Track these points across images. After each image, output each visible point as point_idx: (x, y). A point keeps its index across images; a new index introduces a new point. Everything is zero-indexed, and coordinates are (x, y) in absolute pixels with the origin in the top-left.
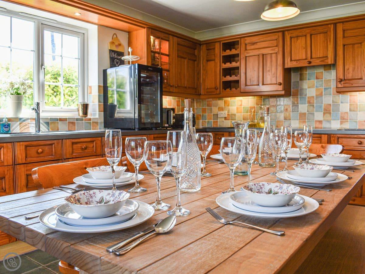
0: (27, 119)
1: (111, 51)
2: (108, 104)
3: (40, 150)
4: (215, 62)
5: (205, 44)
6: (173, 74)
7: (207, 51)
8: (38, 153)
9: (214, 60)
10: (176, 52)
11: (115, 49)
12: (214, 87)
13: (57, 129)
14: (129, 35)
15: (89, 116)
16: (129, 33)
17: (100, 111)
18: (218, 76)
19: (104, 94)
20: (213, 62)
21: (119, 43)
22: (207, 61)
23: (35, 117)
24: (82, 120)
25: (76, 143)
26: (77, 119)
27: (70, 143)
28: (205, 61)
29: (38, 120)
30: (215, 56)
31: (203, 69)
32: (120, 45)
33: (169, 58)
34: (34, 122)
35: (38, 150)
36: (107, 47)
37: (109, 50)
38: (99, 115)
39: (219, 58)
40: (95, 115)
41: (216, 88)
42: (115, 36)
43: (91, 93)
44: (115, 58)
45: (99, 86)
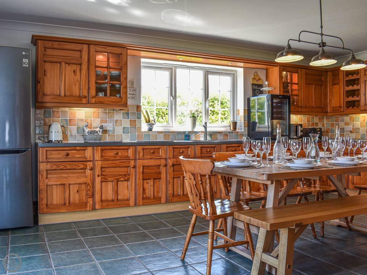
0: (200, 132)
1: (253, 84)
2: (251, 121)
3: (208, 150)
4: (339, 86)
5: (331, 71)
6: (301, 97)
7: (333, 76)
8: (207, 151)
9: (339, 84)
10: (305, 80)
11: (256, 82)
12: (339, 106)
13: (216, 138)
14: (266, 71)
15: (237, 131)
16: (267, 70)
17: (245, 127)
18: (342, 97)
19: (248, 115)
20: (338, 85)
21: (259, 78)
22: (333, 85)
23: (204, 131)
24: (233, 133)
25: (229, 147)
26: (229, 132)
27: (226, 147)
28: (331, 84)
29: (206, 133)
30: (339, 81)
31: (329, 91)
32: (260, 79)
33: (298, 86)
34: (203, 134)
35: (207, 150)
36: (251, 82)
37: (252, 84)
38: (244, 129)
39: (343, 82)
40: (241, 129)
41: (340, 107)
42: (256, 73)
43: (239, 114)
44: (256, 89)
45: (244, 110)
